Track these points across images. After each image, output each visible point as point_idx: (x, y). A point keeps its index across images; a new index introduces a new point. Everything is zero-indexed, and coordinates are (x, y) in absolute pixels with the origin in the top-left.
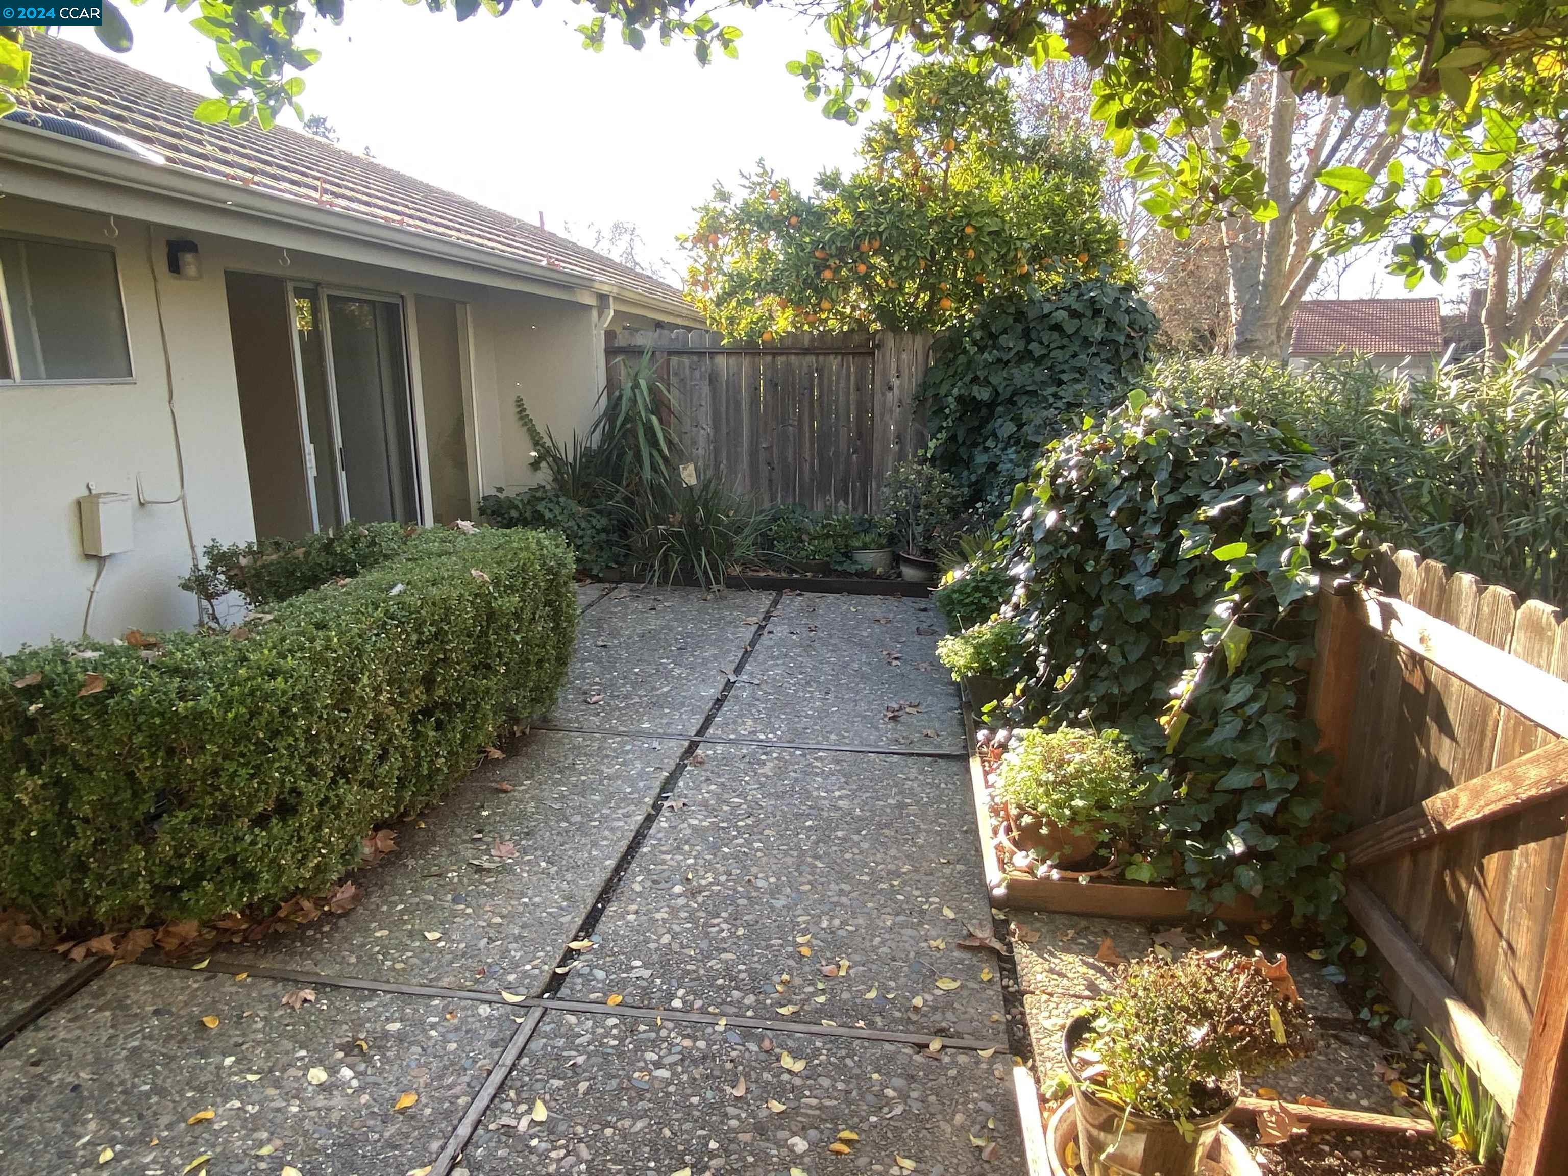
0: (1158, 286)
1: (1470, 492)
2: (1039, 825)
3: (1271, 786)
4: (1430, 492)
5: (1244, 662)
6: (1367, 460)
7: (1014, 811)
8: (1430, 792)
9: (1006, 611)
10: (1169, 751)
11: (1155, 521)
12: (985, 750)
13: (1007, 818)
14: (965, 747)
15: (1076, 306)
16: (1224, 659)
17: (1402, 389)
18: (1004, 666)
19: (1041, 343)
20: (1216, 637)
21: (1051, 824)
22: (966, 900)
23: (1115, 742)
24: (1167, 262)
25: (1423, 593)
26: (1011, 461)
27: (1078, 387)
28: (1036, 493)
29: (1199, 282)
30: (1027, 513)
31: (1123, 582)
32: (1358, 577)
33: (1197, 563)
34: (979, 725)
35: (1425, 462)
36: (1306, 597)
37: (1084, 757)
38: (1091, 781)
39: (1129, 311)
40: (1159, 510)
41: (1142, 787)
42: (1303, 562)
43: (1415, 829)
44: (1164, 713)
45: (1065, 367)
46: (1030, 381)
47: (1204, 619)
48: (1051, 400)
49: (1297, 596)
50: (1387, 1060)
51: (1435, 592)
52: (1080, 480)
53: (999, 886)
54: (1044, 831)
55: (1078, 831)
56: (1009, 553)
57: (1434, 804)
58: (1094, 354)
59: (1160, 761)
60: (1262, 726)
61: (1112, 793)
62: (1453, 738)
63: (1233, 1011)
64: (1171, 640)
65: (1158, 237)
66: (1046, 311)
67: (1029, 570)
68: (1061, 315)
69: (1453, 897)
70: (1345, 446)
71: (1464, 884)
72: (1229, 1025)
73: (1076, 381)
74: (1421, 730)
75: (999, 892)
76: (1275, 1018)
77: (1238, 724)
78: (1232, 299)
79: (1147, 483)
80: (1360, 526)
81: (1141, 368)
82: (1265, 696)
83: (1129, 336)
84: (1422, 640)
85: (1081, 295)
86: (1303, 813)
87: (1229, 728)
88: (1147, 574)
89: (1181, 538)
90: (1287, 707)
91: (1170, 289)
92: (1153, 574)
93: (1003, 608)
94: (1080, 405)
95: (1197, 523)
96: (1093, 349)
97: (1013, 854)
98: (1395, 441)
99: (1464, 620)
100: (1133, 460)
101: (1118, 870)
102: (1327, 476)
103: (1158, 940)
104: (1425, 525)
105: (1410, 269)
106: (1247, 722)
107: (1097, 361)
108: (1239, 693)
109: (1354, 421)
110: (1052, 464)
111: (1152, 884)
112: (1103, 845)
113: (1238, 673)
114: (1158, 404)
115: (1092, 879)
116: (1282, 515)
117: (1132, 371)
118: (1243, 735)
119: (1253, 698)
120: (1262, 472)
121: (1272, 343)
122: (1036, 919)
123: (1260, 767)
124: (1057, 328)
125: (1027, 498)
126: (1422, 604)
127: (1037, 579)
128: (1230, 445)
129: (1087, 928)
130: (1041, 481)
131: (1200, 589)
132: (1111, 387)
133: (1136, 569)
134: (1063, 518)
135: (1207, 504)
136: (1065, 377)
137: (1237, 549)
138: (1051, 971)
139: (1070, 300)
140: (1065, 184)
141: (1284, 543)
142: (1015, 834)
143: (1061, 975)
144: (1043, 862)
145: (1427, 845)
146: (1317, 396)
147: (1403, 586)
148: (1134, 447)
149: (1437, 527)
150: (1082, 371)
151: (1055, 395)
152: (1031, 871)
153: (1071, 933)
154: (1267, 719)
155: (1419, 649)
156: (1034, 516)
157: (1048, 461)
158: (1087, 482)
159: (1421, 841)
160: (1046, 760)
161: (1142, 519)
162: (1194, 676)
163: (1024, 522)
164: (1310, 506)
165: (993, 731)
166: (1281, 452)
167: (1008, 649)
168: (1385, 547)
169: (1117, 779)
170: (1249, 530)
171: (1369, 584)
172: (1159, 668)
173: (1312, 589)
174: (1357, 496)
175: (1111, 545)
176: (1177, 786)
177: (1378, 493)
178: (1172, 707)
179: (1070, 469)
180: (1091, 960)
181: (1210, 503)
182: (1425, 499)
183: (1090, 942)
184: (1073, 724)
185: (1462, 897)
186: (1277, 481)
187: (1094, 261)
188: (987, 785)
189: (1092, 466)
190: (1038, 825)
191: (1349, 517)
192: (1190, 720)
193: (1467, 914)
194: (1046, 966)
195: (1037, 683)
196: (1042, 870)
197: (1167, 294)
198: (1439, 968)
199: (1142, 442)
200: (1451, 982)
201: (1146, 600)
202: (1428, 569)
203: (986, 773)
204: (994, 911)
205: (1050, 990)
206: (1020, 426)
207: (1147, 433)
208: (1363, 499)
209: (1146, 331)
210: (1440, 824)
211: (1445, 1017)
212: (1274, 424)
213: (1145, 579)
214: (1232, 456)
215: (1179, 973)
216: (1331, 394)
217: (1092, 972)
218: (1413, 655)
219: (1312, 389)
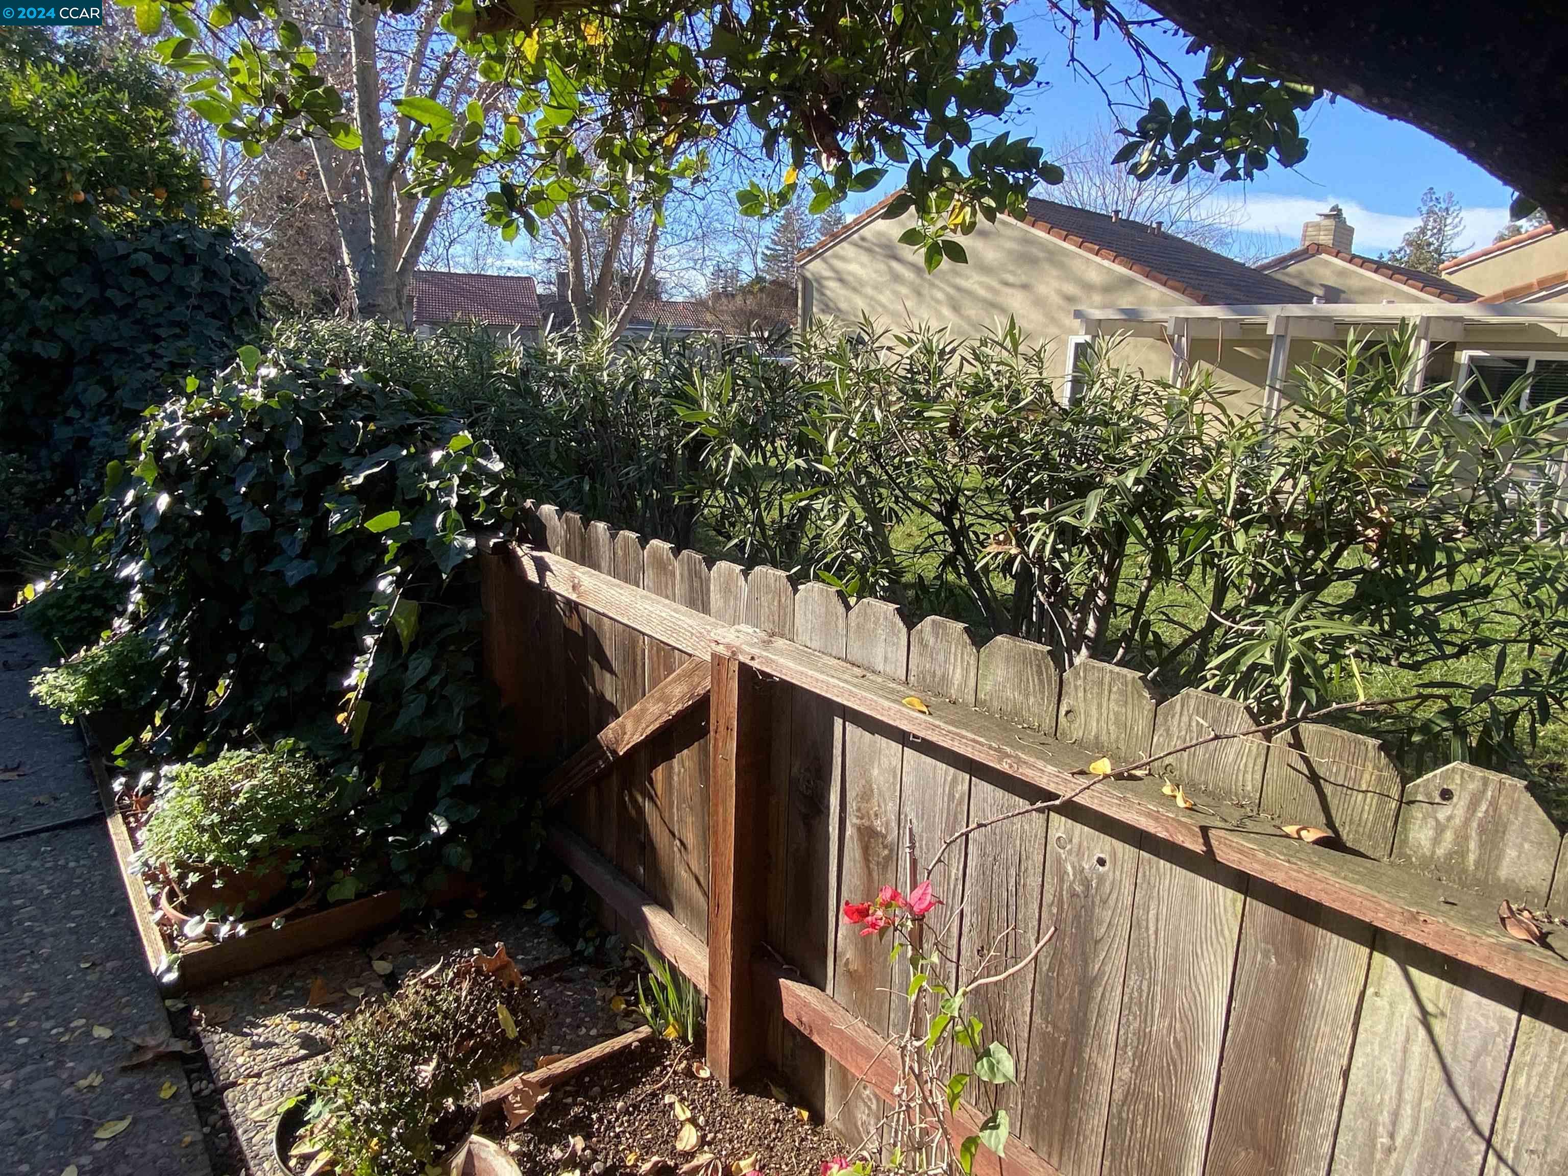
0: (267, 243)
1: (588, 446)
2: (211, 879)
3: (465, 755)
4: (557, 449)
5: (417, 636)
6: (499, 421)
7: (174, 874)
8: (602, 725)
9: (122, 625)
10: (356, 745)
11: (296, 495)
12: (127, 801)
13: (168, 881)
14: (99, 805)
15: (160, 248)
16: (397, 636)
17: (518, 353)
18: (136, 691)
19: (121, 289)
20: (383, 616)
21: (226, 873)
22: (127, 1005)
23: (292, 752)
24: (272, 218)
25: (568, 544)
26: (106, 434)
27: (181, 344)
28: (136, 472)
29: (312, 243)
30: (130, 497)
31: (271, 568)
32: (510, 535)
33: (351, 537)
34: (114, 772)
35: (549, 421)
36: (466, 560)
37: (255, 782)
38: (267, 808)
39: (228, 259)
40: (297, 483)
41: (332, 795)
42: (457, 526)
43: (595, 761)
44: (343, 709)
45: (161, 320)
46: (115, 335)
47: (369, 597)
48: (148, 360)
49: (458, 560)
50: (605, 980)
51: (578, 541)
52: (193, 453)
53: (169, 970)
54: (218, 885)
55: (262, 871)
56: (115, 550)
57: (607, 735)
58: (195, 308)
59: (348, 760)
60: (444, 697)
61: (297, 813)
62: (612, 672)
63: (461, 1026)
64: (337, 625)
65: (257, 189)
66: (121, 252)
67: (142, 569)
68: (143, 258)
69: (633, 813)
70: (479, 409)
71: (640, 799)
72: (458, 1046)
73: (177, 337)
74: (586, 670)
75: (172, 976)
76: (503, 1014)
77: (422, 699)
78: (347, 262)
79: (277, 453)
80: (504, 484)
81: (257, 325)
82: (444, 666)
83: (234, 289)
84: (574, 587)
85: (164, 236)
86: (499, 772)
87: (414, 707)
88: (298, 556)
89: (328, 512)
90: (467, 673)
91: (281, 246)
92: (304, 555)
93: (117, 622)
94: (187, 366)
95: (344, 493)
96: (193, 301)
97: (182, 923)
98: (520, 403)
99: (604, 564)
100: (256, 427)
101: (319, 895)
102: (466, 436)
103: (375, 954)
104: (557, 479)
105: (505, 219)
106: (431, 695)
107: (200, 316)
108: (419, 666)
109: (482, 385)
110: (152, 435)
111: (359, 896)
112: (294, 876)
113: (413, 647)
114: (276, 364)
115: (288, 918)
116: (430, 479)
117: (246, 328)
118: (429, 712)
119: (433, 671)
120: (403, 435)
121: (394, 309)
122: (227, 989)
123: (451, 739)
124: (140, 272)
125: (126, 480)
126: (568, 555)
127: (158, 578)
128: (364, 408)
129: (291, 976)
130: (142, 457)
131: (360, 566)
132: (223, 345)
133: (282, 552)
134: (177, 501)
135: (350, 472)
136: (163, 332)
137: (390, 519)
138: (255, 1046)
139: (153, 240)
140: (120, 102)
141: (437, 508)
142: (182, 898)
143: (269, 1045)
144: (224, 920)
145: (606, 774)
146: (446, 360)
147: (551, 539)
148: (254, 412)
149: (567, 481)
150: (184, 326)
151: (152, 353)
152: (210, 934)
153: (273, 988)
154: (449, 690)
155: (573, 597)
156: (139, 501)
157: (146, 432)
158: (204, 455)
159: (601, 771)
160: (206, 800)
161: (280, 495)
162: (366, 662)
163: (128, 509)
164: (455, 469)
165: (133, 775)
166: (419, 415)
167: (136, 669)
168: (529, 503)
169: (300, 796)
170: (399, 498)
171: (521, 541)
172: (329, 657)
173: (469, 552)
174: (496, 456)
175: (248, 527)
176: (369, 782)
177: (514, 452)
178: (349, 700)
179: (179, 441)
180: (302, 1011)
181: (355, 473)
182: (553, 456)
183: (297, 989)
184: (235, 745)
185: (640, 811)
186: (419, 444)
187: (174, 198)
188: (136, 846)
189: (207, 436)
190: (208, 877)
191: (493, 477)
192: (372, 707)
193: (646, 825)
194: (248, 1042)
195: (182, 705)
196: (224, 930)
197: (279, 253)
198: (632, 879)
199: (263, 406)
200: (642, 887)
201: (301, 584)
202: (567, 521)
203: (132, 832)
204: (168, 1003)
205: (256, 1069)
206: (112, 390)
207: (268, 395)
208: (501, 460)
209: (253, 284)
210: (614, 752)
211: (643, 922)
212: (406, 386)
213: (296, 562)
214: (366, 420)
215: (398, 1009)
216: (457, 358)
217: (304, 1025)
218: (568, 602)
219: (438, 353)
